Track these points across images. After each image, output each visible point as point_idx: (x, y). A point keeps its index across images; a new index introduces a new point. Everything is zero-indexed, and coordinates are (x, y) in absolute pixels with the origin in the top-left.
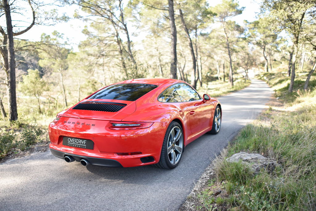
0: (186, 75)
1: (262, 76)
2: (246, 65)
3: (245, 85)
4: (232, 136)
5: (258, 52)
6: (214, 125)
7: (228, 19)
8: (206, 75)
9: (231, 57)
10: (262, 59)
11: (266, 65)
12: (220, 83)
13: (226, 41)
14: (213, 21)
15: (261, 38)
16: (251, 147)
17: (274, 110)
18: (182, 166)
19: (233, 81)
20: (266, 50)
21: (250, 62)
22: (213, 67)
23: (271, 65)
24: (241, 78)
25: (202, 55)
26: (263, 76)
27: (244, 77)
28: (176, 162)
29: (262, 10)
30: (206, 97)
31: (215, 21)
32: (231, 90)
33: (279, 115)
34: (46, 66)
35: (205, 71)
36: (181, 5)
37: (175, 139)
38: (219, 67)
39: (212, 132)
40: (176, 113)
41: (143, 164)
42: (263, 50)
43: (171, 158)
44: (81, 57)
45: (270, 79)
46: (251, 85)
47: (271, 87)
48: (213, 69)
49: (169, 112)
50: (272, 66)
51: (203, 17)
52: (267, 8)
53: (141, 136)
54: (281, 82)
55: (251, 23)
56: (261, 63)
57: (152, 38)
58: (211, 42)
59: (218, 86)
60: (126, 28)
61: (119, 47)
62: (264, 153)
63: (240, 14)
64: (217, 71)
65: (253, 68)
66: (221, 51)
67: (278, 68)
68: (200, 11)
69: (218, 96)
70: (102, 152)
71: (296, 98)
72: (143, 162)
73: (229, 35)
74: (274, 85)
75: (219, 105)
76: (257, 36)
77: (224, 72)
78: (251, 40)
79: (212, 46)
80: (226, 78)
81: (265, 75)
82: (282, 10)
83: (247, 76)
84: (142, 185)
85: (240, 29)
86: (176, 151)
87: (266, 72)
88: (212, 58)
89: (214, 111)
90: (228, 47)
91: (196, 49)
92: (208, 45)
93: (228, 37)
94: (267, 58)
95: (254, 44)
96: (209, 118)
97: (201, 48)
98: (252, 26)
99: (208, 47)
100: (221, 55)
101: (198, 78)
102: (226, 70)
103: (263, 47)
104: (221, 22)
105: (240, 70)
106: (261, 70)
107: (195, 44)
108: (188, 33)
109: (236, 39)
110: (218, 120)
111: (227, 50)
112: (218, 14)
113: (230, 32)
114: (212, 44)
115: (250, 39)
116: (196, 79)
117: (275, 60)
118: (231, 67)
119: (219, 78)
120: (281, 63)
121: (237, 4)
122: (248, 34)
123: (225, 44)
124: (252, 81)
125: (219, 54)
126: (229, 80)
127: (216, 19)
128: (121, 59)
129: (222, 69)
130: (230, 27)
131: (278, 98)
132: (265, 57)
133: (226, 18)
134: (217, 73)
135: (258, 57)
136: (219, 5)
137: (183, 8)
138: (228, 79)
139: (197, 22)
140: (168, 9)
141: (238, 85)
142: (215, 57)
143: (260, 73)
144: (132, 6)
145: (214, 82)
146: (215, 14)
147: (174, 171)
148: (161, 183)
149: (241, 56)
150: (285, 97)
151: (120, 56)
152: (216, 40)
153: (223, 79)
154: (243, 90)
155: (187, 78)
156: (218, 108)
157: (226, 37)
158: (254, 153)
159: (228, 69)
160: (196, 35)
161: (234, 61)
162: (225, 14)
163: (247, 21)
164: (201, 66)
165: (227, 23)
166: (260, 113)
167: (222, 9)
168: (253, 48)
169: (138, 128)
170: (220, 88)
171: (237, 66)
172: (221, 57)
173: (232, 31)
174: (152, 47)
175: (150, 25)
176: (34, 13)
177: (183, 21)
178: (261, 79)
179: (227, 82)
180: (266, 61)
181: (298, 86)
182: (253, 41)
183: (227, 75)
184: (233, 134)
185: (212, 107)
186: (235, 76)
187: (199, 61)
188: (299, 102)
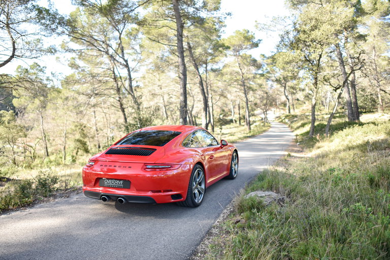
0: (195, 117)
1: (283, 118)
2: (265, 105)
3: (264, 129)
4: (249, 181)
5: (278, 91)
6: (231, 170)
7: (242, 53)
8: (218, 117)
9: (248, 96)
10: (283, 98)
11: (288, 105)
12: (236, 127)
13: (242, 78)
14: (226, 55)
15: (281, 75)
16: (266, 186)
17: (293, 156)
18: (204, 205)
19: (250, 125)
20: (287, 88)
21: (270, 102)
22: (227, 107)
23: (293, 105)
24: (259, 120)
25: (213, 93)
26: (285, 119)
27: (262, 119)
28: (200, 201)
29: (278, 50)
30: (223, 143)
31: (228, 55)
32: (248, 135)
33: (297, 161)
34: (22, 106)
35: (216, 113)
36: (189, 37)
37: (198, 180)
38: (234, 107)
39: (230, 177)
40: (198, 157)
41: (173, 201)
42: (283, 88)
43: (195, 197)
44: (66, 95)
45: (292, 122)
46: (271, 129)
47: (293, 132)
48: (226, 109)
49: (192, 156)
50: (295, 106)
51: (214, 51)
52: (284, 48)
53: (169, 177)
54: (303, 125)
55: (268, 58)
56: (282, 103)
57: (155, 74)
58: (224, 79)
59: (234, 130)
60: (127, 64)
61: (116, 85)
62: (276, 190)
63: (256, 47)
64: (231, 112)
65: (273, 109)
66: (235, 89)
67: (301, 109)
68: (211, 43)
69: (233, 142)
70: (138, 190)
71: (316, 143)
72: (173, 199)
73: (244, 71)
74: (296, 129)
75: (236, 151)
76: (276, 72)
77: (239, 114)
78: (270, 77)
79: (225, 83)
80: (242, 121)
81: (287, 116)
82: (299, 51)
83: (266, 118)
84: (172, 220)
85: (257, 64)
86: (199, 191)
87: (288, 113)
88: (225, 97)
89: (231, 157)
90: (243, 85)
91: (207, 87)
92: (220, 82)
93: (243, 74)
94: (289, 98)
95: (273, 81)
96: (227, 164)
97: (212, 85)
98: (270, 61)
99: (220, 84)
100: (235, 94)
101: (210, 121)
102: (242, 112)
103: (284, 85)
104: (235, 55)
105: (258, 111)
106: (282, 111)
107: (206, 81)
108: (198, 69)
109: (253, 75)
110: (235, 165)
111: (243, 88)
112: (231, 47)
113: (246, 67)
114: (225, 81)
115: (268, 75)
116: (208, 122)
117: (298, 100)
118: (248, 107)
119: (234, 121)
120: (305, 103)
121: (252, 36)
122: (266, 69)
123: (240, 82)
124: (273, 125)
125: (233, 93)
126: (246, 123)
127: (229, 52)
128: (118, 99)
129: (237, 110)
130: (245, 61)
131: (298, 144)
132: (286, 96)
133: (240, 51)
134: (231, 115)
135: (278, 96)
136: (233, 37)
137: (191, 41)
138: (244, 121)
139: (207, 56)
140: (176, 45)
141: (255, 129)
142: (229, 96)
143: (281, 115)
144: (132, 37)
145: (228, 126)
146: (228, 48)
147: (198, 209)
148: (188, 218)
149: (259, 95)
150: (306, 143)
151: (117, 95)
152: (229, 77)
153: (238, 122)
154: (262, 135)
155: (195, 121)
156: (235, 154)
157: (241, 73)
158: (268, 191)
159: (244, 110)
160: (206, 71)
161: (250, 100)
162: (239, 47)
163: (264, 55)
164: (212, 107)
165: (242, 57)
166: (278, 159)
167: (236, 42)
168: (272, 86)
169: (168, 169)
170: (235, 133)
171: (254, 107)
172: (236, 97)
173: (247, 66)
174: (155, 84)
175: (152, 59)
176: (14, 43)
177: (192, 55)
178: (282, 121)
179: (244, 125)
180: (287, 101)
181: (321, 130)
182: (272, 77)
183: (242, 117)
184: (249, 179)
185: (229, 152)
186: (252, 119)
187: (210, 100)
188: (319, 148)
